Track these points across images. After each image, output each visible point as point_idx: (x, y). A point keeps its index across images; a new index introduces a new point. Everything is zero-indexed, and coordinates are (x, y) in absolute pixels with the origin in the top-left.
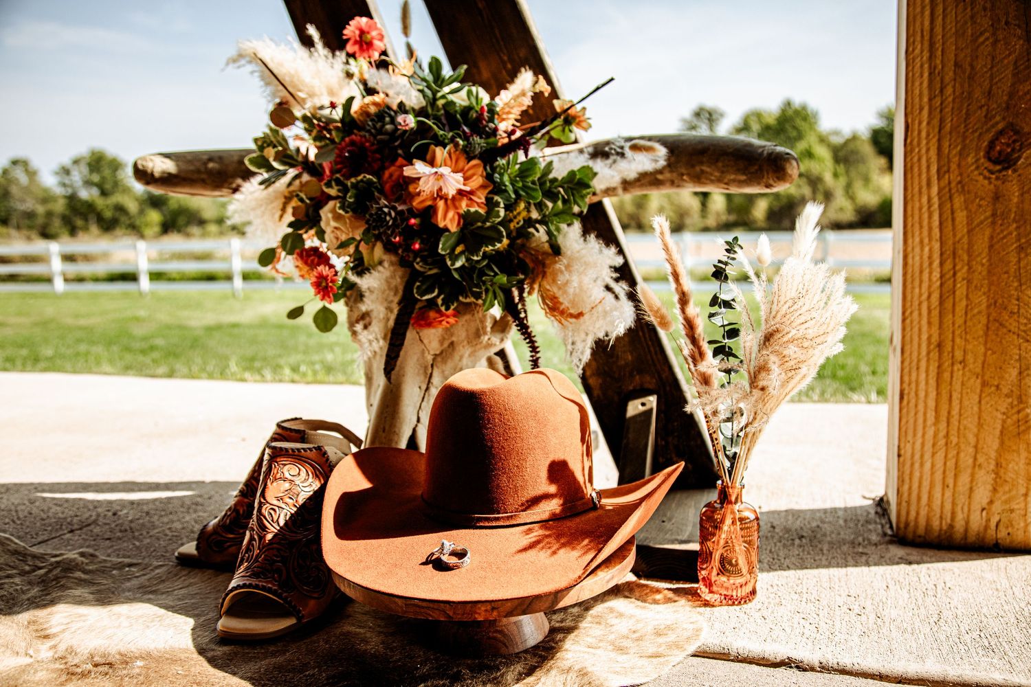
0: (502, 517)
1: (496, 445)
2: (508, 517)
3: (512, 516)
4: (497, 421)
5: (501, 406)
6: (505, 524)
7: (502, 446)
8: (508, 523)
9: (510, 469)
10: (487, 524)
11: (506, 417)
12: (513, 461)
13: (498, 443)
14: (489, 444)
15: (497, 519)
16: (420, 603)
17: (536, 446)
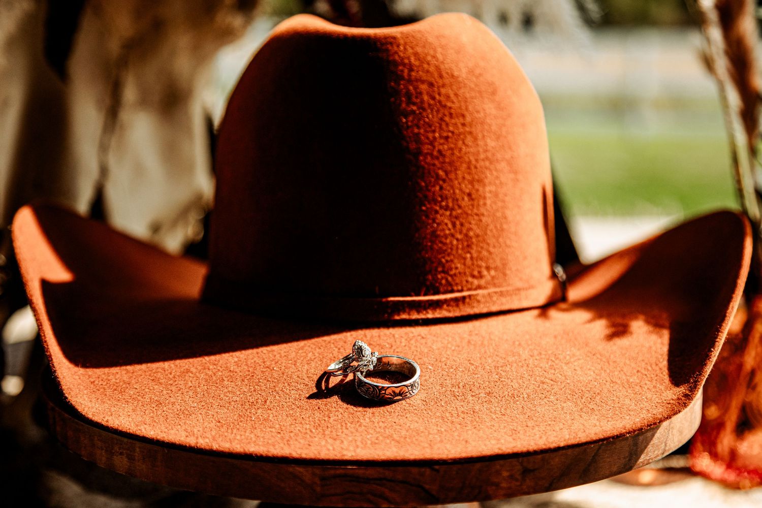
0: (446, 301)
1: (426, 148)
2: (456, 300)
3: (464, 298)
4: (426, 98)
5: (432, 69)
6: (451, 315)
7: (440, 151)
8: (456, 313)
9: (455, 200)
10: (415, 316)
11: (443, 91)
12: (460, 185)
13: (432, 143)
14: (413, 146)
15: (437, 305)
16: (361, 472)
17: (499, 156)
